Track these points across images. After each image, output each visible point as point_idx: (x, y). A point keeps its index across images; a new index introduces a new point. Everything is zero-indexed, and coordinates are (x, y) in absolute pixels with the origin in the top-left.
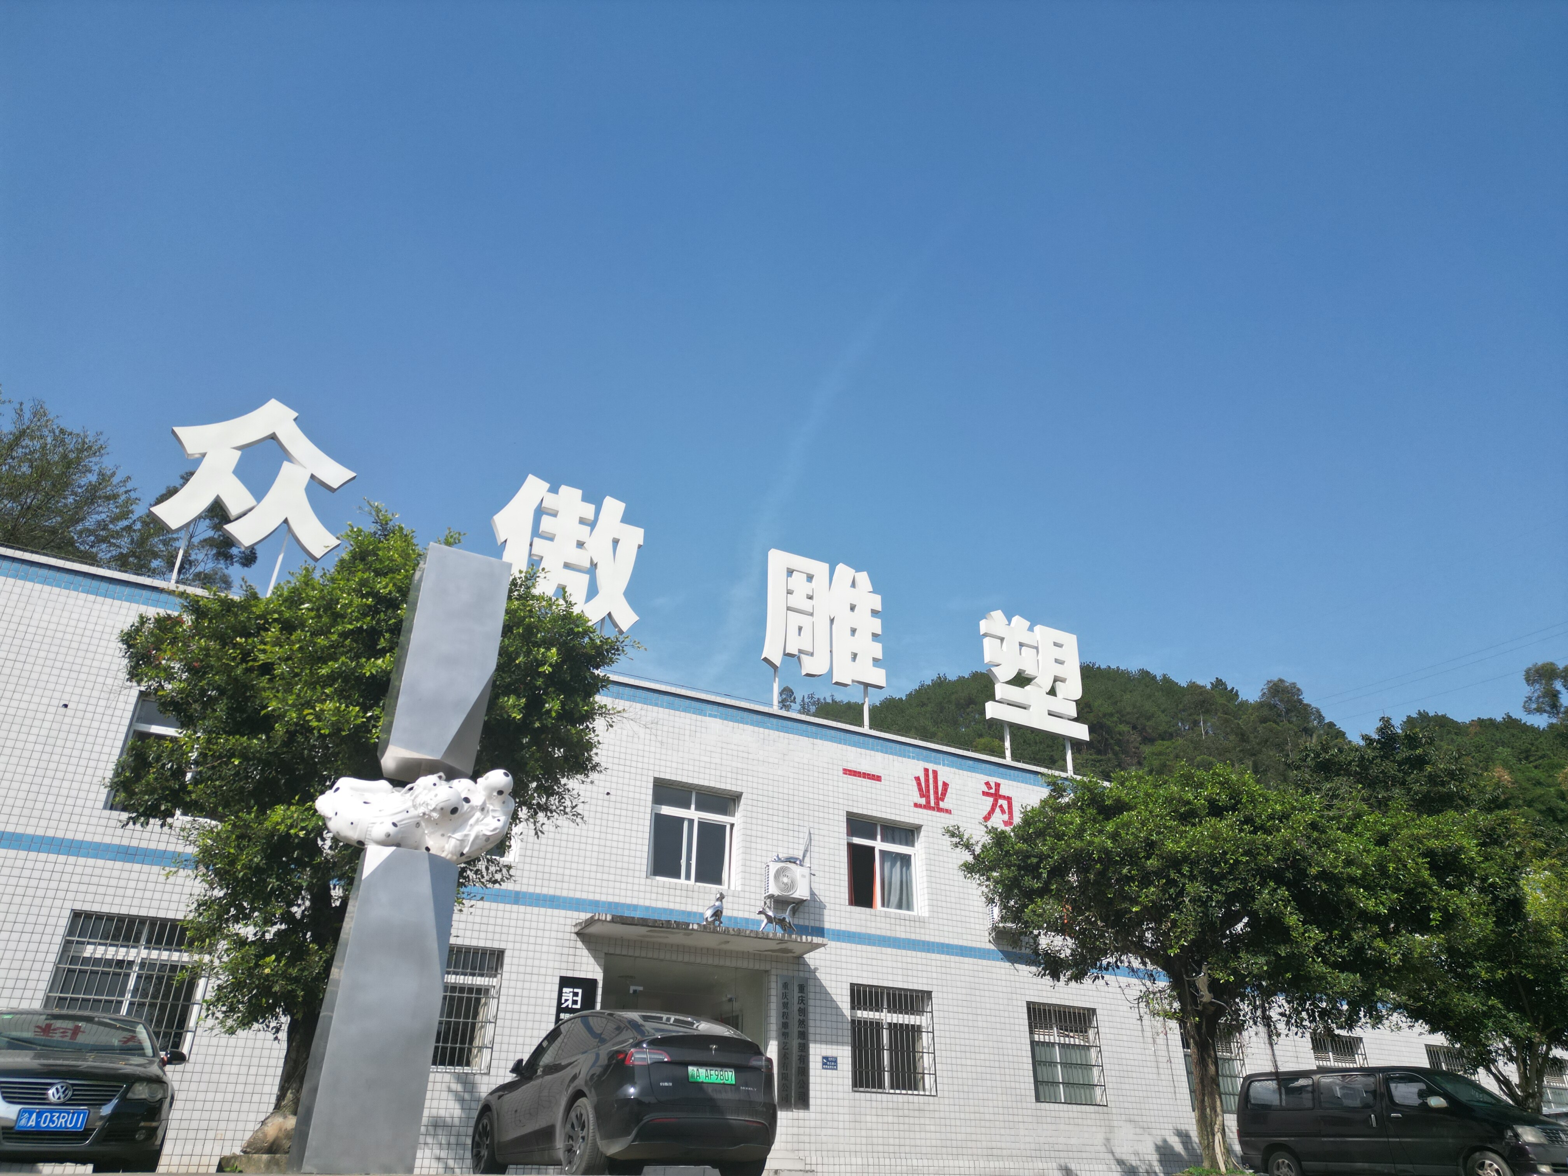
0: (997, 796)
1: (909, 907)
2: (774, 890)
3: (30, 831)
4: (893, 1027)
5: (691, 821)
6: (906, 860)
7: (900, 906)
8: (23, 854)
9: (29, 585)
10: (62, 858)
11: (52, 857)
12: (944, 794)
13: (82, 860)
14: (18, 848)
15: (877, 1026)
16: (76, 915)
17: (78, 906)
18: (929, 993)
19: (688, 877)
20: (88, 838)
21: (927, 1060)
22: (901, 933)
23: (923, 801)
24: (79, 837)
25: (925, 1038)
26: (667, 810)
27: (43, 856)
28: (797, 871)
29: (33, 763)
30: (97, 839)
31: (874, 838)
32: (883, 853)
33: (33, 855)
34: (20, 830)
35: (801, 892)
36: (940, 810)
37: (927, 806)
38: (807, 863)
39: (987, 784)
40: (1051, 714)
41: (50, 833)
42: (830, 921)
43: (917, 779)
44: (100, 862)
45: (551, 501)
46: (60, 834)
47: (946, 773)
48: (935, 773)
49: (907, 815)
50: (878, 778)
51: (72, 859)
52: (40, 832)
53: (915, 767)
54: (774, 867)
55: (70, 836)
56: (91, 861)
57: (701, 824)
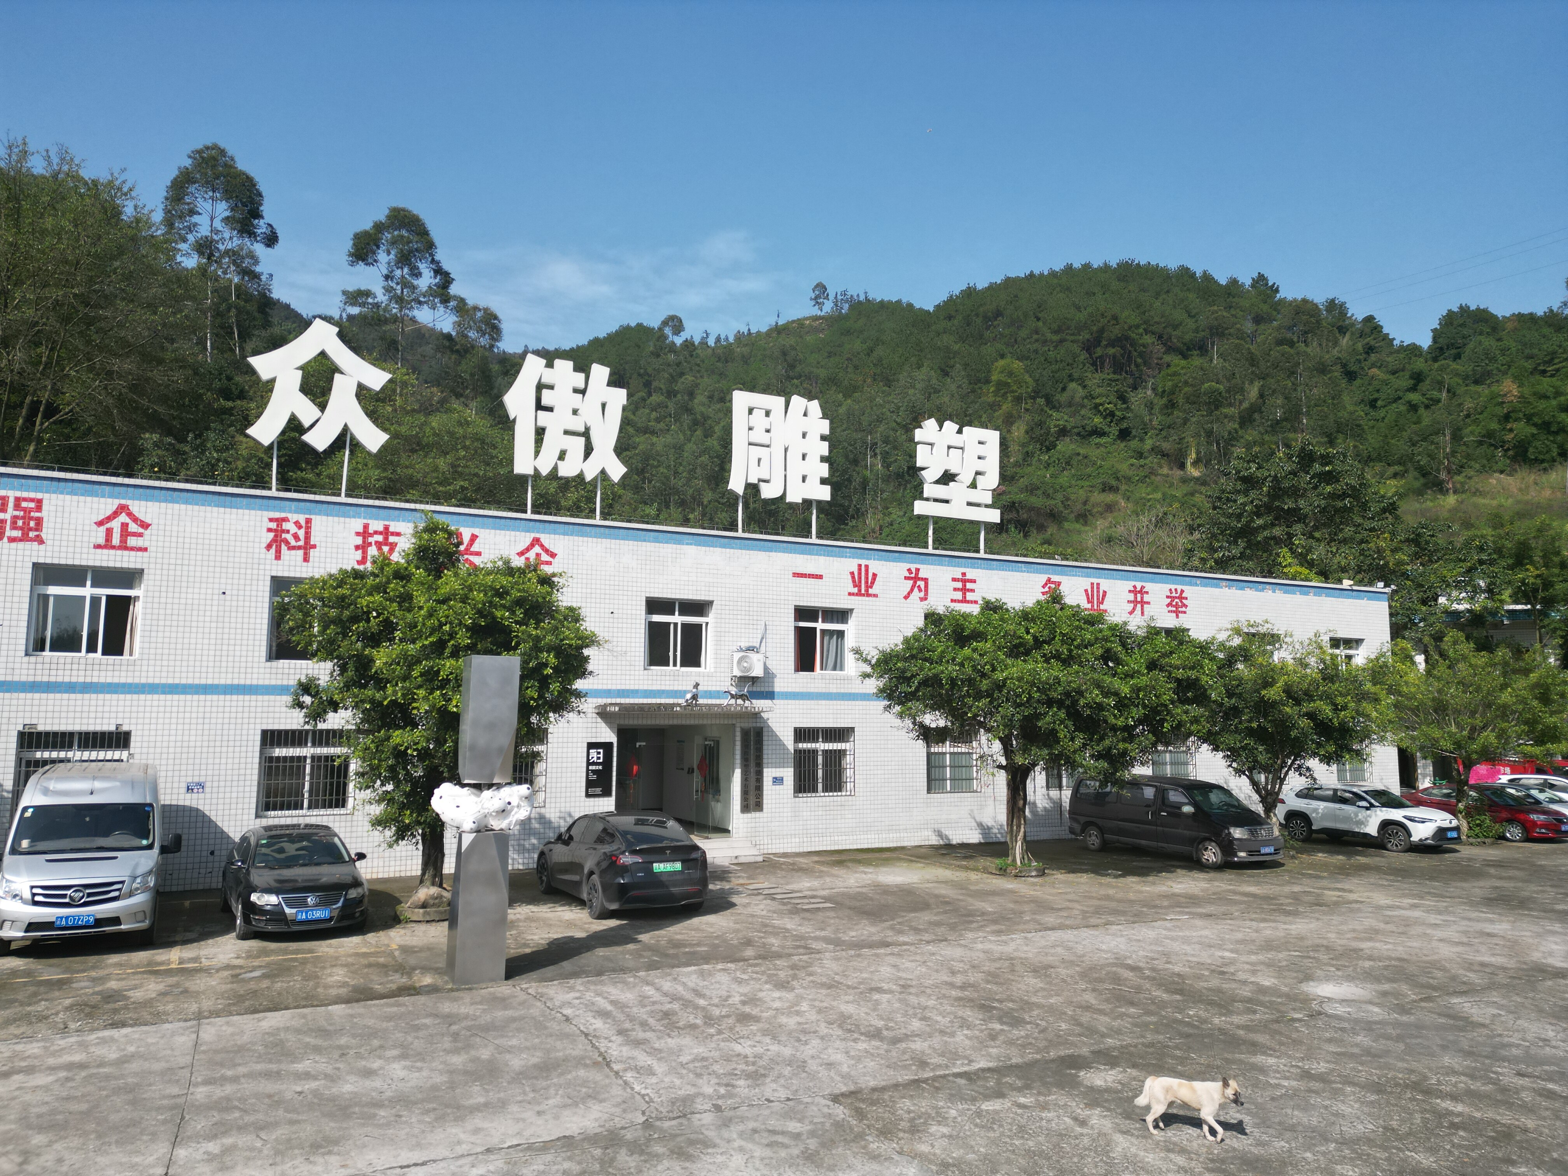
0: (916, 579)
1: (842, 669)
2: (738, 673)
3: (222, 682)
4: (825, 752)
5: (676, 625)
6: (841, 634)
7: (834, 669)
8: (222, 697)
9: (176, 506)
10: (247, 697)
11: (241, 697)
12: (873, 583)
13: (260, 697)
14: (219, 694)
15: (815, 752)
16: (265, 733)
17: (265, 727)
18: (853, 729)
19: (675, 665)
20: (261, 682)
21: (849, 773)
22: (833, 689)
23: (856, 590)
24: (255, 682)
25: (849, 759)
26: (657, 618)
27: (235, 697)
28: (753, 656)
29: (213, 636)
30: (267, 682)
31: (816, 621)
32: (823, 632)
33: (228, 697)
34: (216, 682)
35: (758, 672)
36: (869, 595)
37: (859, 594)
38: (763, 649)
39: (909, 570)
40: (969, 504)
41: (236, 682)
42: (779, 686)
43: (852, 573)
44: (272, 697)
45: (548, 376)
46: (242, 682)
47: (875, 566)
48: (867, 567)
49: (841, 602)
50: (820, 577)
51: (254, 697)
52: (229, 682)
53: (851, 564)
54: (737, 656)
55: (248, 682)
56: (266, 697)
57: (684, 625)
